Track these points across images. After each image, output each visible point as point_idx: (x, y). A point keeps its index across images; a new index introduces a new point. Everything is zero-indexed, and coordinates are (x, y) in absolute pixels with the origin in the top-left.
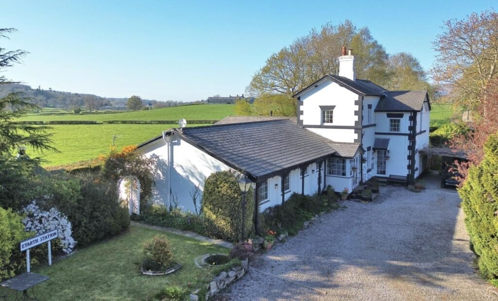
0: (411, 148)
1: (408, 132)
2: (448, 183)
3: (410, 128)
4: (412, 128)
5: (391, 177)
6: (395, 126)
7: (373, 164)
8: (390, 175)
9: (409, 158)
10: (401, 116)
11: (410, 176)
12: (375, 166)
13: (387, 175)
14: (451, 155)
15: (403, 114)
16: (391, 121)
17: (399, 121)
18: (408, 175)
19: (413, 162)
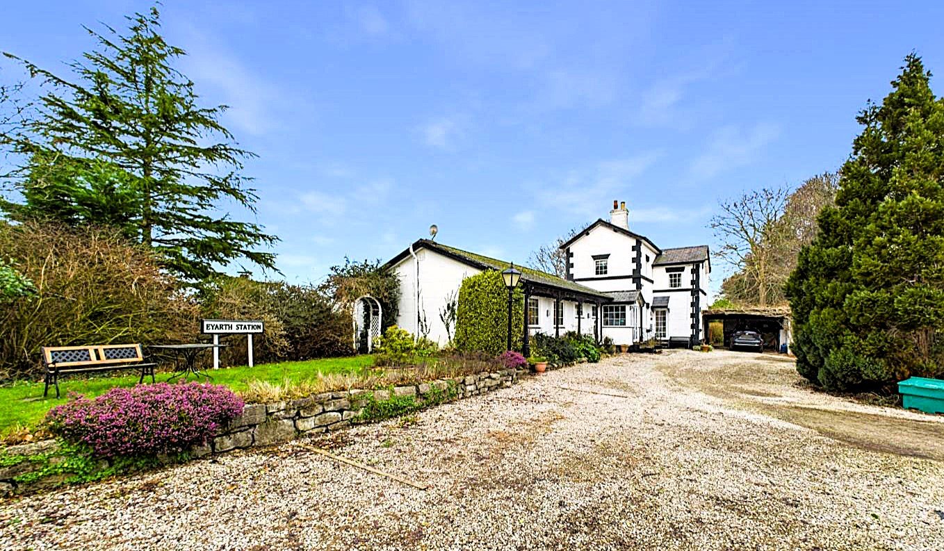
0: (695, 304)
1: (691, 287)
2: (738, 343)
3: (693, 282)
4: (695, 282)
5: (672, 339)
6: (675, 281)
7: (651, 325)
8: (671, 337)
9: (692, 315)
10: (683, 269)
11: (694, 337)
12: (654, 328)
13: (667, 338)
14: (739, 312)
15: (684, 268)
16: (671, 276)
17: (679, 275)
18: (692, 336)
19: (698, 321)
